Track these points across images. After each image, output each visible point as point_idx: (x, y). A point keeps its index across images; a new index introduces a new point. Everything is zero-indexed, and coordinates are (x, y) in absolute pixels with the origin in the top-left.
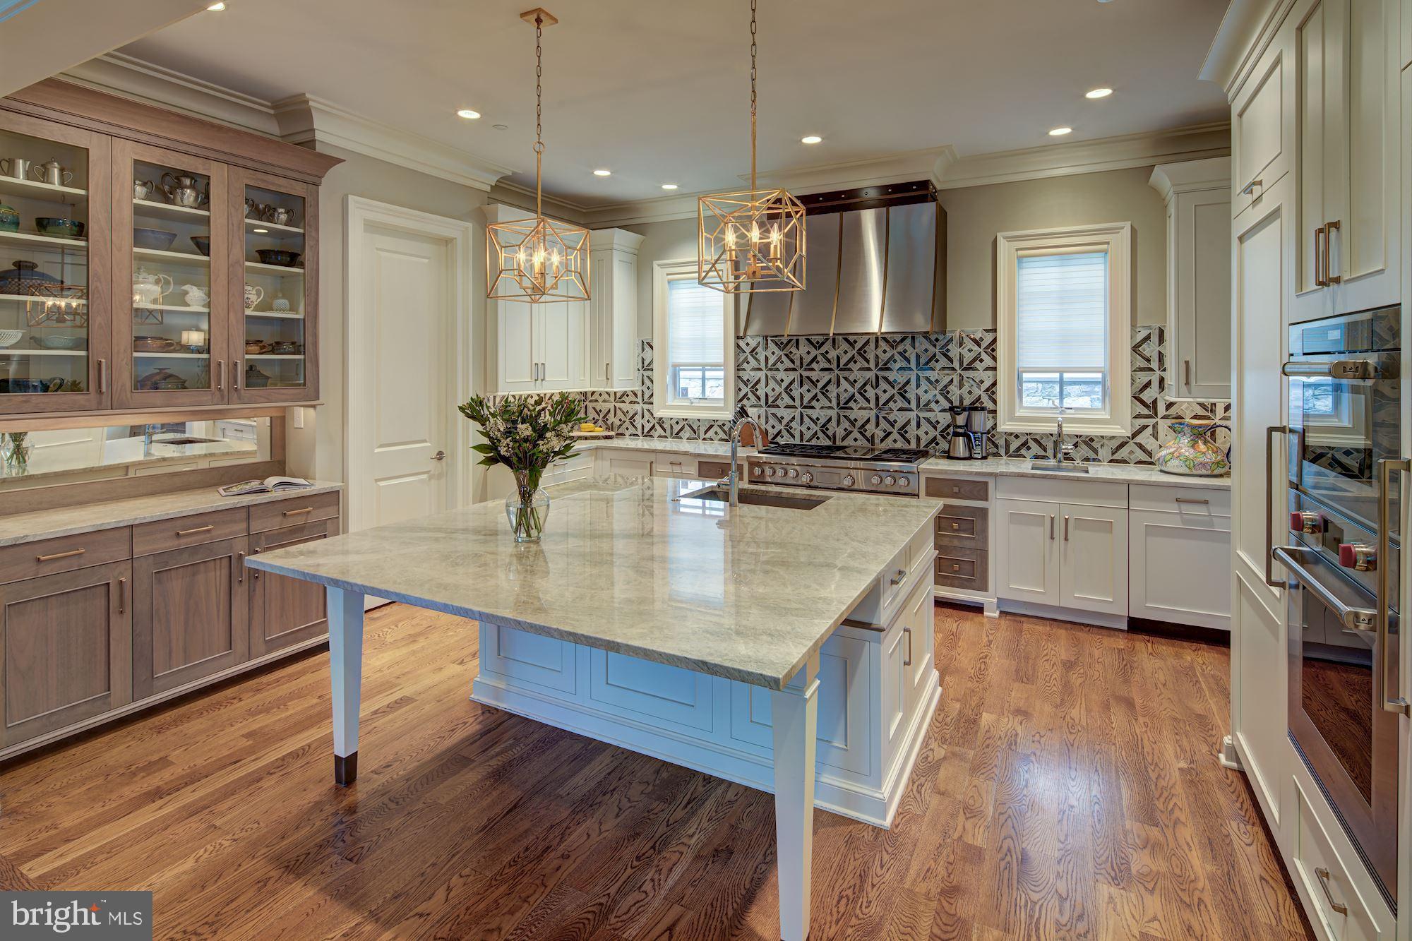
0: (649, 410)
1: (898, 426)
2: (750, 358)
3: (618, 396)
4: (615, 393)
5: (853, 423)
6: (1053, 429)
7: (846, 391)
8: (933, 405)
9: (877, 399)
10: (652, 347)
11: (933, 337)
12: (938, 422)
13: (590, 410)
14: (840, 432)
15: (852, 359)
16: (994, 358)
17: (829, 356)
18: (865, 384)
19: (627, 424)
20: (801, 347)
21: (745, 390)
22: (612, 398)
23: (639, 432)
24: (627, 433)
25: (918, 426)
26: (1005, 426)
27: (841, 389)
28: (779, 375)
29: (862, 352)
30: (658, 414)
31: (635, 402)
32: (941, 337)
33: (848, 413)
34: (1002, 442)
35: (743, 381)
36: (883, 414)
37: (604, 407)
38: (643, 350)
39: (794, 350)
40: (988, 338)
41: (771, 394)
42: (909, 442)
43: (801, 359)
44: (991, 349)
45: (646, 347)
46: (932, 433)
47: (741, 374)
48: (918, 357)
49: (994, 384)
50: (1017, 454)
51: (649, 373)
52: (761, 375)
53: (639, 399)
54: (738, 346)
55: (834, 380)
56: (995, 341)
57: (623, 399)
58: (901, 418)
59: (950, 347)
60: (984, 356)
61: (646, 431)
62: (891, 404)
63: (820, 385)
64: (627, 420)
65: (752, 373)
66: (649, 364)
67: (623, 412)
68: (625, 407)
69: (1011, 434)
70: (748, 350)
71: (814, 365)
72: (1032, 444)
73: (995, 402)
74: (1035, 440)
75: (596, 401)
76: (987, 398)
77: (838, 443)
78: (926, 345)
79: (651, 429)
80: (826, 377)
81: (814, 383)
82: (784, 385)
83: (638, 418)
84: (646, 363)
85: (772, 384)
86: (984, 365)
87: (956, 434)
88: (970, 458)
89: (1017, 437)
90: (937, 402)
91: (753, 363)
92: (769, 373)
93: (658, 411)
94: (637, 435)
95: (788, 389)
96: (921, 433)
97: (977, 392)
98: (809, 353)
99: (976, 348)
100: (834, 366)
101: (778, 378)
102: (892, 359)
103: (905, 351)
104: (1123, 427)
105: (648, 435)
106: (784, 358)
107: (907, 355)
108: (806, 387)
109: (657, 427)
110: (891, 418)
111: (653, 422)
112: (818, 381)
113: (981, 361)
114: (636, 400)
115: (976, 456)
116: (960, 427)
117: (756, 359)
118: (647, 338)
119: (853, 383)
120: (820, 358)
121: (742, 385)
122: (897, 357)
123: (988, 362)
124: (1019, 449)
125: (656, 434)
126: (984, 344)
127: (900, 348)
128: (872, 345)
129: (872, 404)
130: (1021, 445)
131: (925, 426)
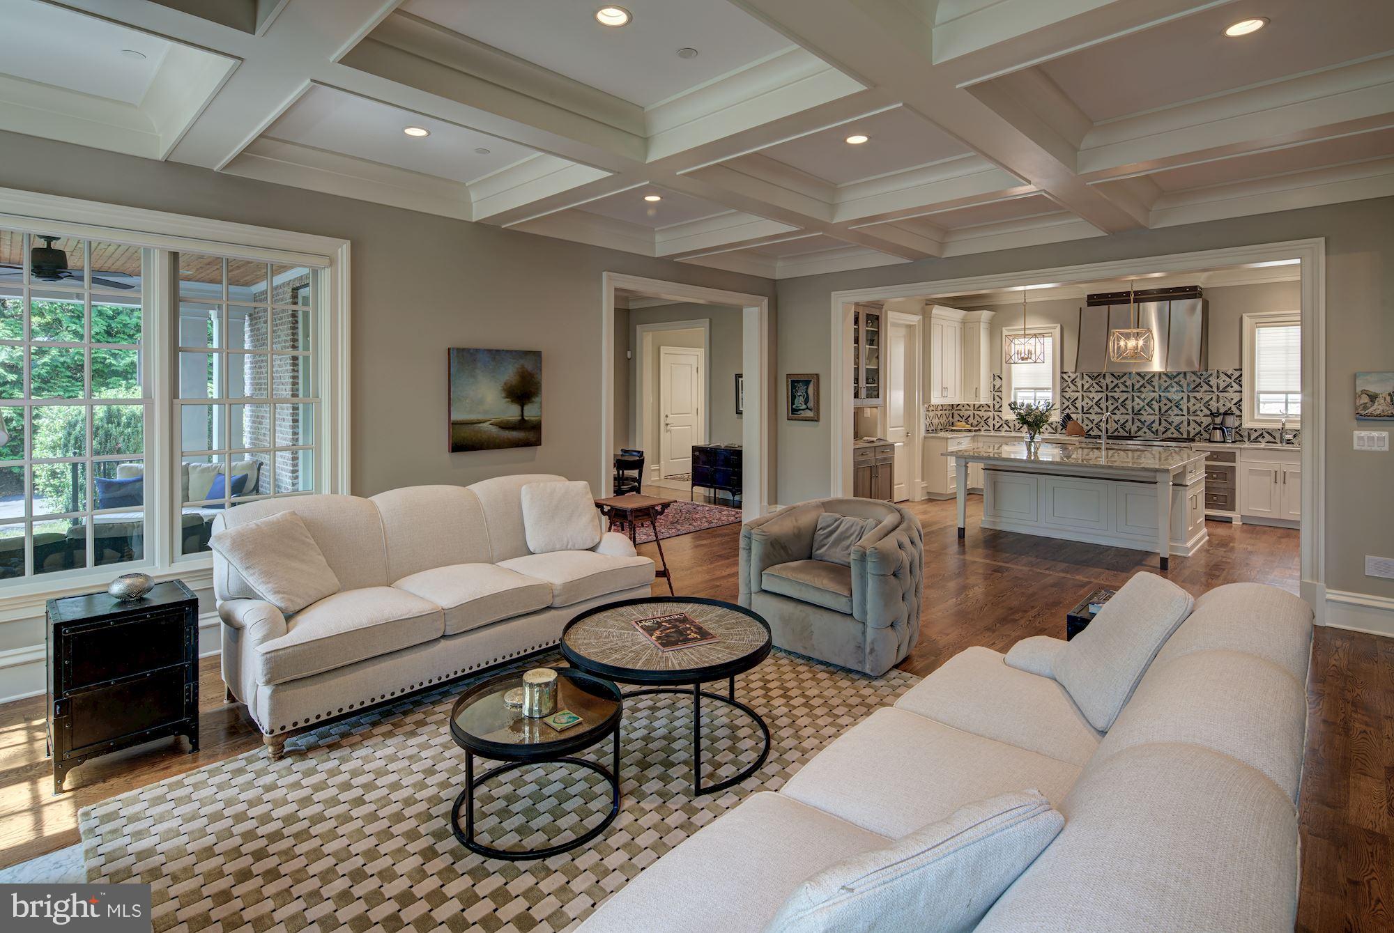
0: (998, 416)
1: (1174, 425)
2: (1071, 385)
3: (976, 407)
4: (974, 405)
5: (1143, 423)
6: (1279, 426)
7: (1138, 404)
8: (1199, 413)
9: (1160, 410)
10: (1001, 379)
11: (1199, 374)
12: (1202, 422)
13: (956, 415)
14: (1134, 429)
15: (1143, 386)
16: (1241, 386)
17: (1127, 384)
18: (1152, 400)
19: (983, 423)
20: (1107, 378)
21: (1067, 403)
22: (972, 408)
23: (991, 428)
24: (982, 429)
25: (1189, 424)
26: (1247, 424)
27: (1135, 403)
28: (1091, 395)
29: (1150, 382)
30: (1005, 418)
31: (988, 411)
32: (1204, 373)
33: (1139, 417)
34: (1246, 434)
35: (1066, 398)
36: (1164, 417)
37: (966, 414)
38: (994, 380)
39: (1102, 380)
40: (1237, 374)
41: (1085, 405)
42: (1182, 434)
43: (1107, 385)
44: (1239, 380)
45: (997, 378)
46: (1198, 429)
47: (1064, 394)
48: (1188, 385)
49: (1241, 400)
50: (1256, 441)
51: (999, 394)
52: (1079, 395)
53: (992, 409)
54: (1062, 378)
55: (1130, 398)
56: (1241, 375)
57: (980, 409)
58: (1177, 420)
59: (1210, 379)
60: (1233, 384)
61: (996, 428)
62: (1170, 412)
63: (1120, 401)
64: (983, 421)
65: (1073, 394)
66: (999, 388)
67: (980, 417)
68: (981, 413)
69: (1252, 429)
70: (1069, 380)
71: (1116, 389)
72: (1265, 435)
73: (1241, 411)
74: (1268, 433)
75: (960, 410)
76: (1236, 409)
77: (1132, 435)
78: (1194, 377)
79: (1000, 427)
80: (1125, 395)
81: (1116, 400)
82: (1095, 401)
83: (990, 420)
84: (996, 387)
85: (1086, 400)
86: (1234, 389)
87: (1214, 428)
88: (1224, 442)
89: (1256, 431)
90: (1202, 411)
91: (1073, 387)
92: (1084, 394)
93: (1006, 416)
95: (1098, 404)
96: (1190, 428)
97: (1228, 405)
98: (1112, 382)
99: (1228, 379)
100: (1130, 390)
101: (1091, 397)
102: (1171, 385)
106: (1094, 385)
107: (1181, 383)
108: (1110, 402)
109: (1004, 425)
110: (1170, 420)
111: (1001, 422)
112: (1119, 398)
113: (1232, 387)
114: (989, 409)
115: (1228, 441)
116: (1217, 424)
117: (1075, 385)
118: (997, 372)
119: (1143, 400)
120: (1120, 385)
121: (1065, 401)
122: (1174, 384)
123: (1236, 387)
124: (1257, 438)
125: (1004, 430)
126: (1233, 378)
127: (1176, 380)
128: (1157, 378)
129: (1157, 412)
130: (1259, 436)
131: (1193, 425)
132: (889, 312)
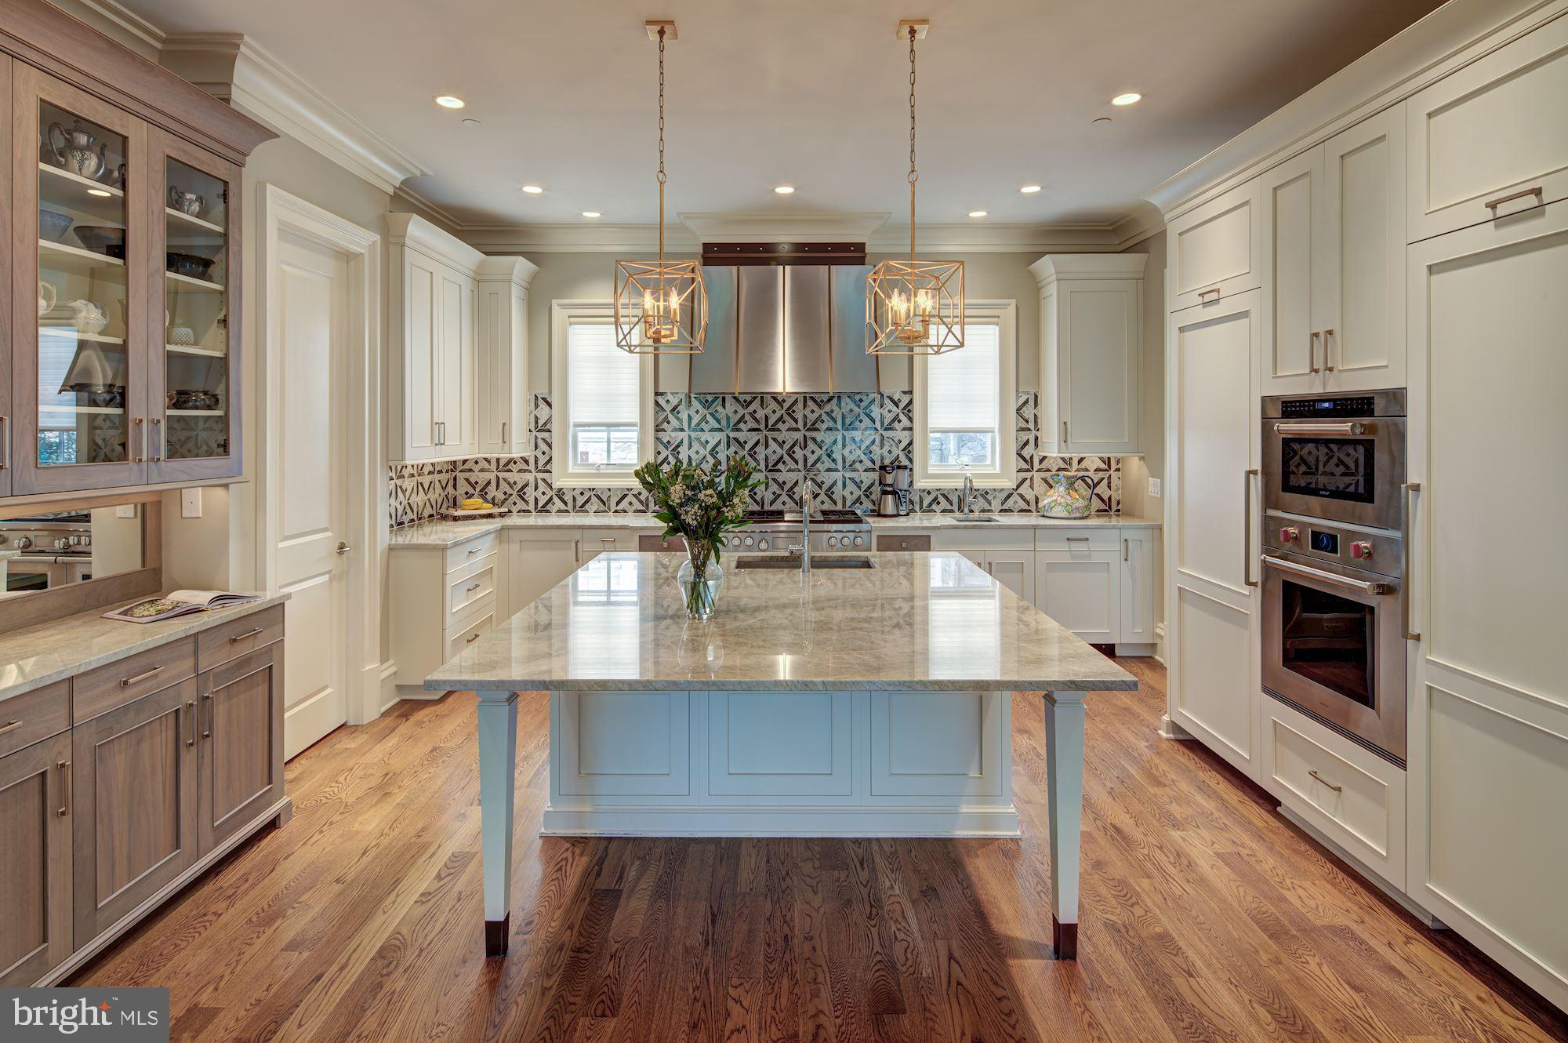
0: (544, 480)
1: (825, 487)
2: (671, 417)
3: (502, 463)
4: (498, 460)
5: (781, 485)
6: (960, 484)
7: (774, 452)
8: (857, 465)
9: (805, 460)
10: (550, 405)
11: (857, 398)
12: (862, 482)
13: (461, 482)
14: (769, 497)
15: (781, 419)
16: (911, 419)
17: (757, 416)
18: (794, 445)
19: (515, 497)
20: (727, 405)
21: (664, 453)
22: (493, 466)
23: (531, 507)
24: (515, 509)
25: (844, 486)
26: (920, 483)
27: (770, 450)
28: (704, 437)
29: (790, 411)
30: (556, 485)
31: (525, 471)
32: (864, 398)
33: (776, 475)
34: (916, 499)
35: (662, 443)
36: (811, 475)
37: (482, 478)
38: (537, 406)
39: (720, 409)
40: (905, 400)
41: (694, 457)
42: (835, 503)
43: (728, 418)
44: (908, 409)
45: (542, 404)
46: (857, 493)
47: (661, 435)
48: (844, 417)
49: (910, 443)
50: (929, 510)
51: (545, 435)
52: (684, 436)
53: (532, 467)
54: (657, 403)
55: (762, 441)
56: (911, 402)
57: (510, 467)
58: (828, 479)
59: (872, 407)
60: (901, 416)
61: (540, 505)
62: (819, 465)
63: (748, 447)
64: (515, 493)
65: (673, 434)
66: (545, 424)
67: (509, 483)
68: (512, 477)
69: (924, 490)
70: (668, 408)
71: (742, 426)
72: (941, 499)
73: (911, 460)
74: (944, 495)
75: (471, 470)
76: (904, 457)
77: (767, 508)
78: (852, 406)
79: (547, 503)
80: (753, 438)
81: (742, 445)
82: (709, 447)
83: (529, 490)
84: (541, 423)
85: (696, 446)
86: (902, 425)
87: (885, 493)
88: (898, 515)
89: (929, 493)
90: (861, 462)
91: (674, 422)
92: (693, 435)
93: (558, 480)
94: (529, 511)
95: (714, 452)
96: (846, 493)
97: (896, 451)
98: (736, 412)
99: (894, 409)
100: (762, 427)
101: (703, 440)
102: (819, 419)
103: (832, 411)
104: (1010, 481)
105: (544, 510)
106: (709, 417)
107: (833, 415)
108: (732, 449)
109: (556, 499)
110: (819, 479)
111: (549, 493)
112: (745, 442)
113: (900, 421)
114: (527, 468)
115: (902, 513)
116: (889, 485)
117: (678, 419)
118: (542, 392)
119: (781, 444)
120: (747, 417)
121: (661, 448)
122: (824, 417)
123: (905, 422)
124: (930, 504)
125: (554, 509)
126: (902, 405)
127: (827, 408)
128: (801, 404)
129: (801, 466)
130: (938, 500)
131: (851, 486)
132: (270, 188)
